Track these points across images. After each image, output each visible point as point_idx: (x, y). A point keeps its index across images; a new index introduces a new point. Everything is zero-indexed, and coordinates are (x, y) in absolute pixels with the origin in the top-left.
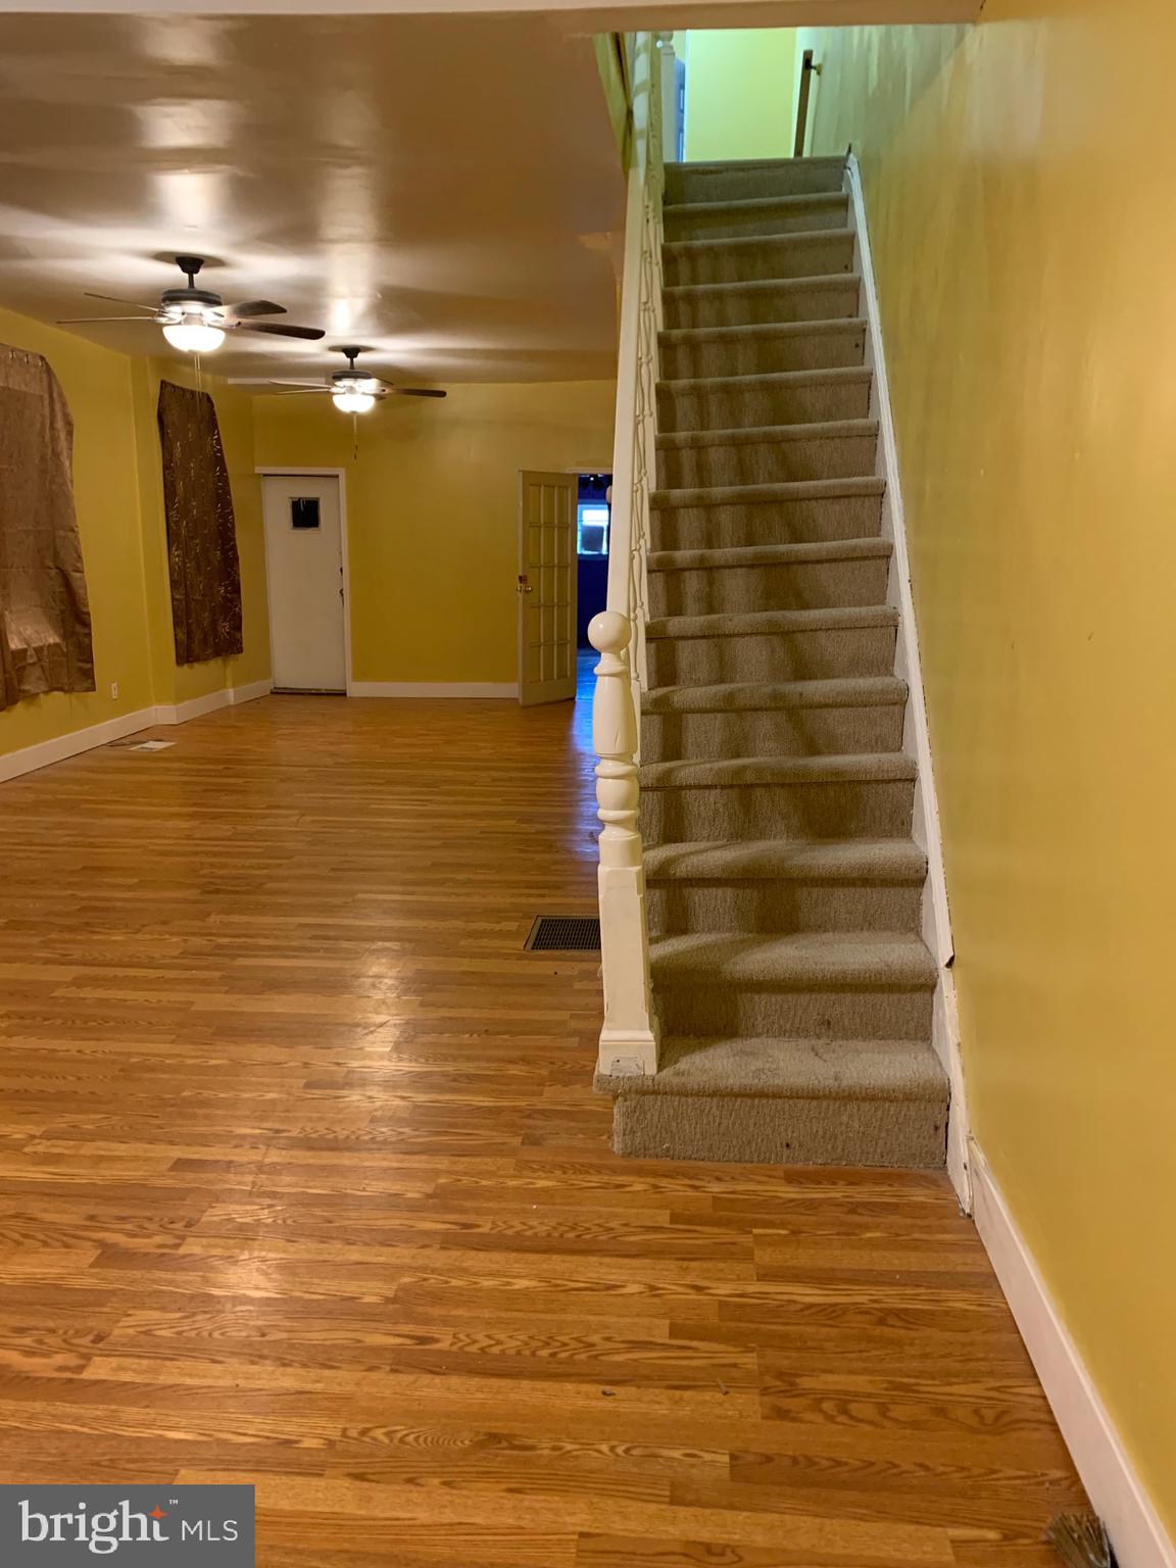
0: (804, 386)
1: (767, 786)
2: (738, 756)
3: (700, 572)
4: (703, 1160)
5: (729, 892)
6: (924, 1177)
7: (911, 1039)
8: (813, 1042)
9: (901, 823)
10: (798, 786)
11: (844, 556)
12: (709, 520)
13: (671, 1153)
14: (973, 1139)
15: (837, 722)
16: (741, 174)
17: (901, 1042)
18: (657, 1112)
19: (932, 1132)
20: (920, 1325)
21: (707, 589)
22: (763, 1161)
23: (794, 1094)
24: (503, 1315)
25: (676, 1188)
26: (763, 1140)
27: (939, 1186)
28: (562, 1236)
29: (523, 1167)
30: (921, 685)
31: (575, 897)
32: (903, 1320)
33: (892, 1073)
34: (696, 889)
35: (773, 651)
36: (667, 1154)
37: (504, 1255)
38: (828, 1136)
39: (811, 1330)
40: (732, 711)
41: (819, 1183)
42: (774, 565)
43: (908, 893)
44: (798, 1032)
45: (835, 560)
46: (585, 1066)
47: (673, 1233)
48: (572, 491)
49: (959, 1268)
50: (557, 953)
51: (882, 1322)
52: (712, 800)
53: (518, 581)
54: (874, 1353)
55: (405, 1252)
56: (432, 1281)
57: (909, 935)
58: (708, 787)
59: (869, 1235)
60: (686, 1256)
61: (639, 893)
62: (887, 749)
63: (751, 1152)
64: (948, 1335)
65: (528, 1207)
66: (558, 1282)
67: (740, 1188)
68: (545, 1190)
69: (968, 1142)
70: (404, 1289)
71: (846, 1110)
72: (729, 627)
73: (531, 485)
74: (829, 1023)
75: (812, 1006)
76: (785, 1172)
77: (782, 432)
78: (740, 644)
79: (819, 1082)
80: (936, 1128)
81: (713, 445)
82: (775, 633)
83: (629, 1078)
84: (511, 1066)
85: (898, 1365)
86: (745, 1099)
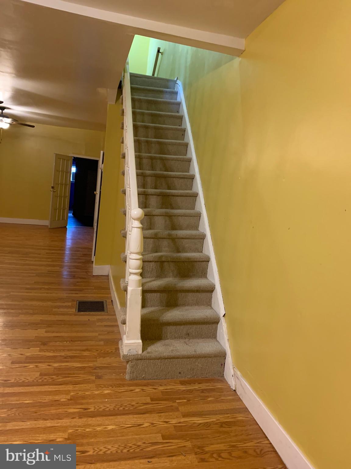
0: (170, 144)
1: (168, 262)
2: (156, 252)
3: (143, 196)
4: (154, 379)
5: (158, 294)
6: (218, 380)
7: (211, 338)
8: (184, 340)
9: (204, 274)
10: (177, 262)
11: (185, 195)
12: (144, 180)
13: (145, 378)
14: (234, 368)
15: (186, 243)
16: (147, 79)
17: (208, 339)
18: (141, 365)
19: (221, 366)
20: (232, 426)
21: (145, 201)
22: (172, 379)
23: (183, 357)
24: (108, 439)
25: (149, 389)
26: (173, 372)
27: (223, 382)
28: (118, 409)
29: (98, 387)
30: (210, 234)
31: (88, 294)
32: (226, 425)
33: (210, 349)
34: (148, 294)
35: (166, 221)
36: (144, 379)
37: (101, 418)
38: (192, 369)
39: (203, 432)
40: (156, 238)
41: (190, 384)
42: (165, 196)
43: (208, 294)
44: (179, 337)
45: (182, 196)
46: (108, 351)
47: (152, 405)
48: (71, 161)
49: (237, 407)
50: (87, 313)
51: (221, 426)
52: (152, 265)
53: (51, 188)
54: (222, 436)
55: (67, 421)
56: (79, 430)
57: (208, 307)
58: (151, 262)
59: (209, 399)
60: (160, 411)
61: (141, 296)
62: (199, 252)
63: (169, 376)
64: (240, 428)
65: (104, 400)
66: (122, 425)
67: (168, 388)
68: (108, 394)
69: (233, 369)
70: (70, 434)
71: (197, 361)
72: (154, 213)
73: (58, 158)
74: (189, 334)
75: (184, 329)
76: (180, 381)
77: (165, 157)
78: (156, 218)
79: (190, 353)
80: (222, 365)
81: (144, 158)
82: (167, 216)
83: (133, 355)
84: (84, 352)
85: (230, 439)
86: (168, 360)
